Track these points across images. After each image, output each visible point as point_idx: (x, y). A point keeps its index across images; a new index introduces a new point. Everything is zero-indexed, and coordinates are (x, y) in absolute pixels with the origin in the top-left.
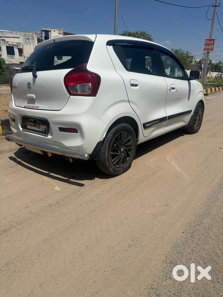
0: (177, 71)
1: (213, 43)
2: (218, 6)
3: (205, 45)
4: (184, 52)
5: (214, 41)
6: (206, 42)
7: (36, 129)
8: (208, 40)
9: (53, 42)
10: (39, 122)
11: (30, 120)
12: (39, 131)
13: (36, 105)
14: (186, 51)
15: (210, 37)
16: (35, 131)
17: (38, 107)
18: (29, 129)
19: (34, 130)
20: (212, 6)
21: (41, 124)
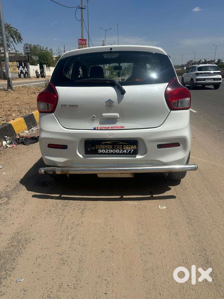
0: (46, 67)
1: (86, 43)
2: (84, 8)
3: (79, 44)
4: (43, 48)
5: (86, 41)
6: (79, 42)
7: (117, 151)
8: (80, 39)
9: (109, 50)
10: (122, 143)
11: (103, 143)
12: (124, 154)
13: (118, 124)
14: (45, 47)
15: (82, 37)
16: (116, 154)
17: (122, 127)
18: (101, 153)
19: (112, 153)
20: (79, 8)
21: (126, 145)
